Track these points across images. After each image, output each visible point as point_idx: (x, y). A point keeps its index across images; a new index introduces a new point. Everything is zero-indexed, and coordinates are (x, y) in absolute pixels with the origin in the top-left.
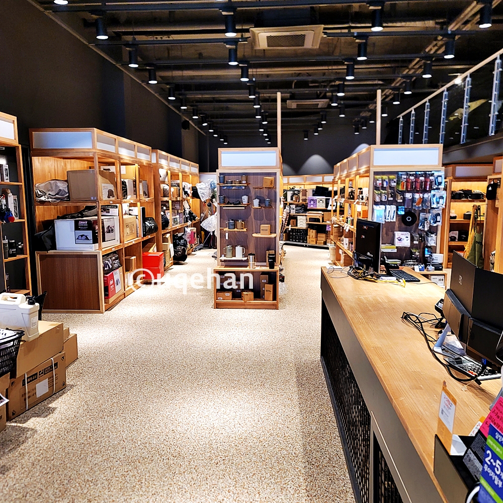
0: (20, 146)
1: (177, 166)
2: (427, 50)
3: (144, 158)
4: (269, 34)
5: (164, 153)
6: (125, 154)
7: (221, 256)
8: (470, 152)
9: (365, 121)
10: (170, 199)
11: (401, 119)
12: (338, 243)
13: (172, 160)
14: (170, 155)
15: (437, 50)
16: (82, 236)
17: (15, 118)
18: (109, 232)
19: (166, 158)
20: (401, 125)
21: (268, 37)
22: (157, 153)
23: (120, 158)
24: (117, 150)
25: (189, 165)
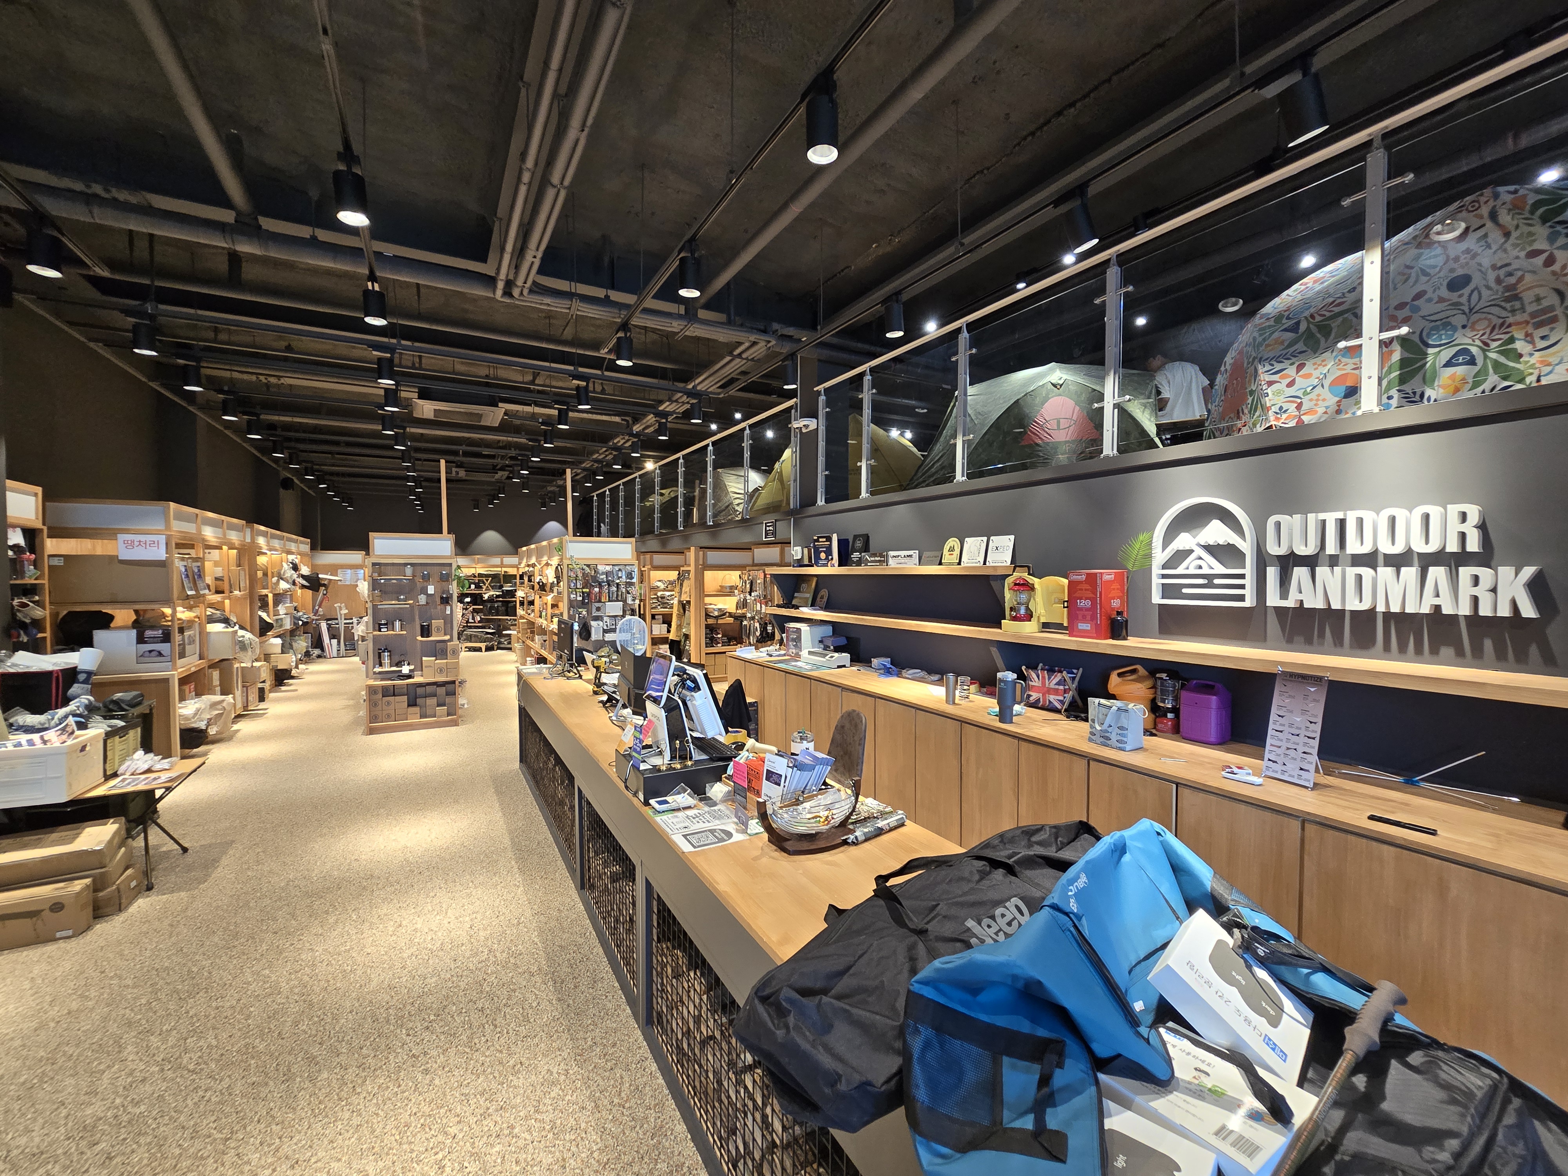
0: (45, 528)
1: (280, 544)
2: (615, 441)
3: (234, 537)
4: (437, 408)
5: (262, 528)
6: (209, 534)
7: (374, 667)
8: (664, 543)
9: (554, 497)
10: (271, 592)
11: (595, 498)
12: (529, 642)
13: (273, 537)
14: (269, 530)
15: (624, 443)
16: (150, 651)
17: (39, 490)
18: (190, 644)
19: (265, 534)
20: (595, 504)
21: (435, 410)
22: (252, 529)
23: (204, 540)
24: (199, 530)
25: (296, 541)
